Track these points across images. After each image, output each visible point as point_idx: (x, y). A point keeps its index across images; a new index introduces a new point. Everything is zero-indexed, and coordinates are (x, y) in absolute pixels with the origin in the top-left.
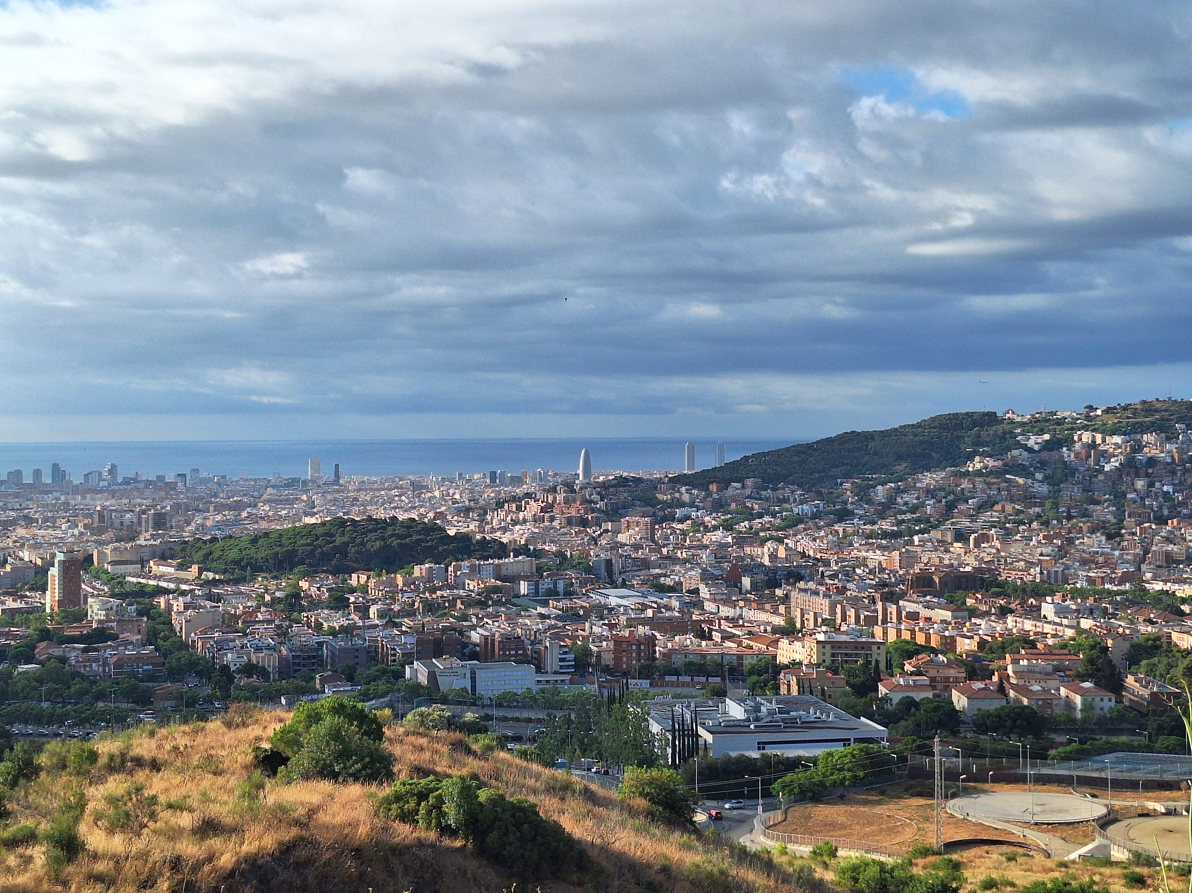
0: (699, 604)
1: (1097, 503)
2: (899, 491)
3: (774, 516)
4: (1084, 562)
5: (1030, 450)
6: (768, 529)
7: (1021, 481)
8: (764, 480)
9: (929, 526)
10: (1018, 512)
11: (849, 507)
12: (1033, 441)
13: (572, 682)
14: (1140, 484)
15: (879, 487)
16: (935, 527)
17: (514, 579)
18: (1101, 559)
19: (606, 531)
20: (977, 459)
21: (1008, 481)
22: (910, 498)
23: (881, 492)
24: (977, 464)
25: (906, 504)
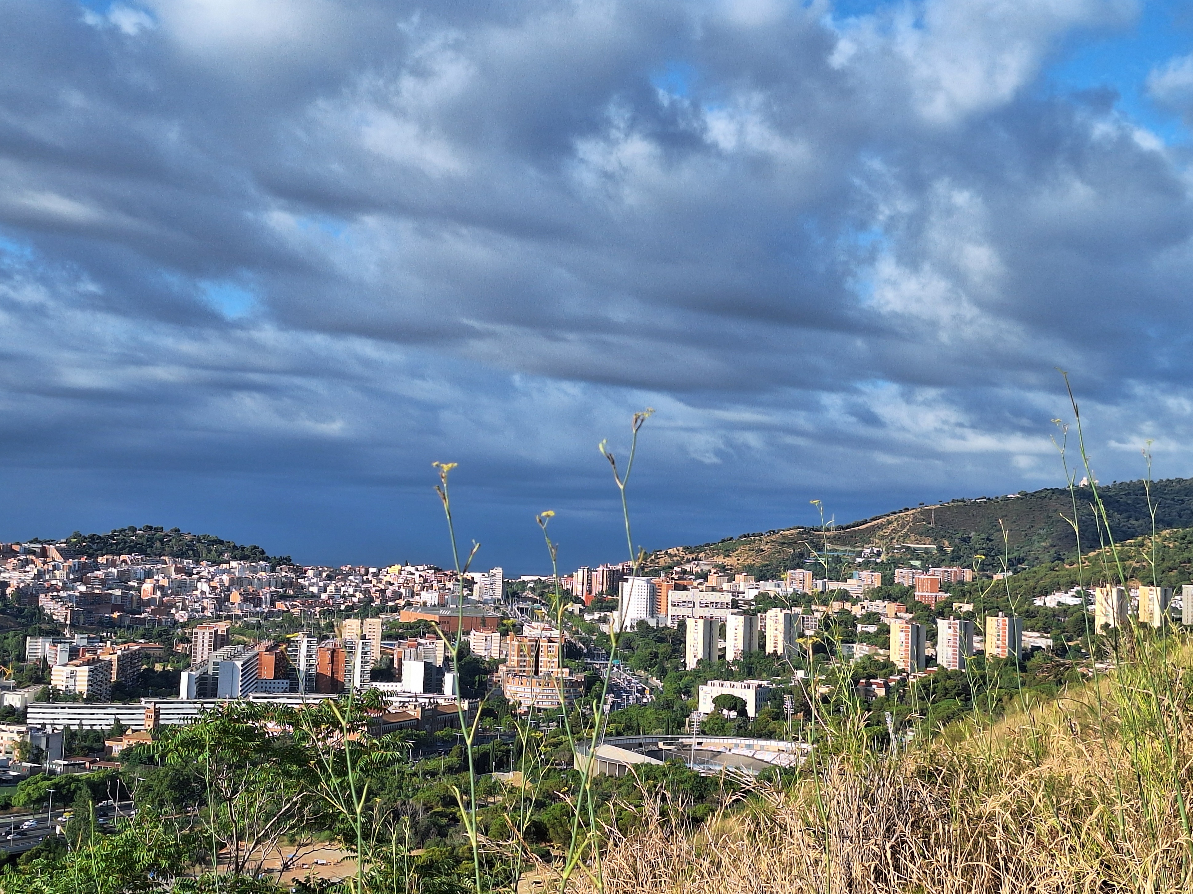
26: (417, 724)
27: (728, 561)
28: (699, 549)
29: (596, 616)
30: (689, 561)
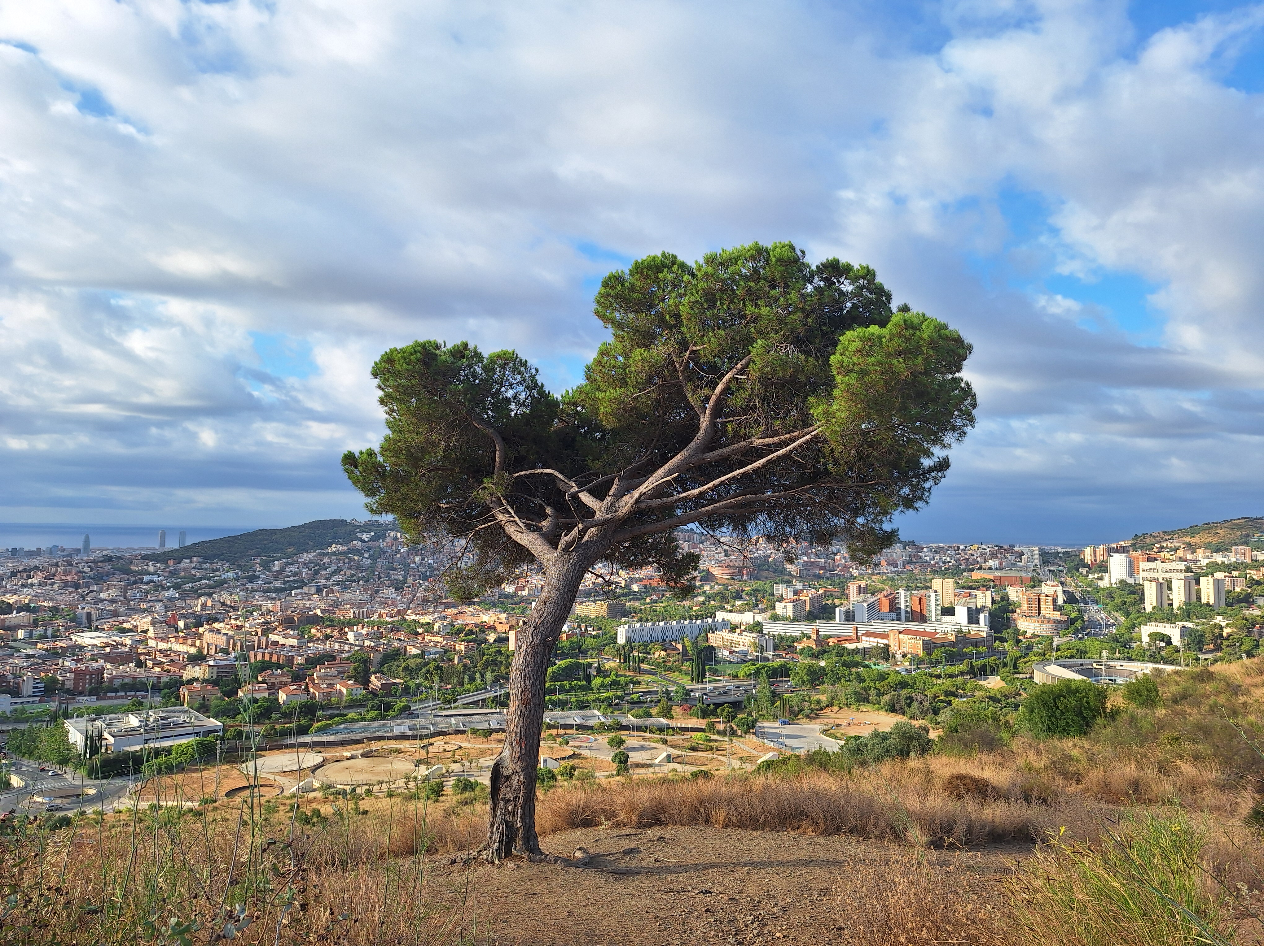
0: (144, 642)
1: (395, 569)
2: (288, 564)
3: (209, 579)
4: (381, 604)
5: (363, 541)
6: (204, 588)
7: (356, 558)
8: (205, 558)
9: (302, 584)
10: (353, 575)
11: (257, 573)
12: (365, 537)
13: (40, 702)
14: (417, 559)
15: (276, 562)
16: (306, 585)
17: (14, 628)
18: (390, 602)
19: (93, 591)
20: (334, 546)
21: (349, 558)
22: (294, 568)
23: (277, 565)
24: (334, 548)
25: (291, 571)
26: (953, 644)
27: (1193, 540)
28: (1173, 533)
29: (1096, 576)
30: (1166, 540)
